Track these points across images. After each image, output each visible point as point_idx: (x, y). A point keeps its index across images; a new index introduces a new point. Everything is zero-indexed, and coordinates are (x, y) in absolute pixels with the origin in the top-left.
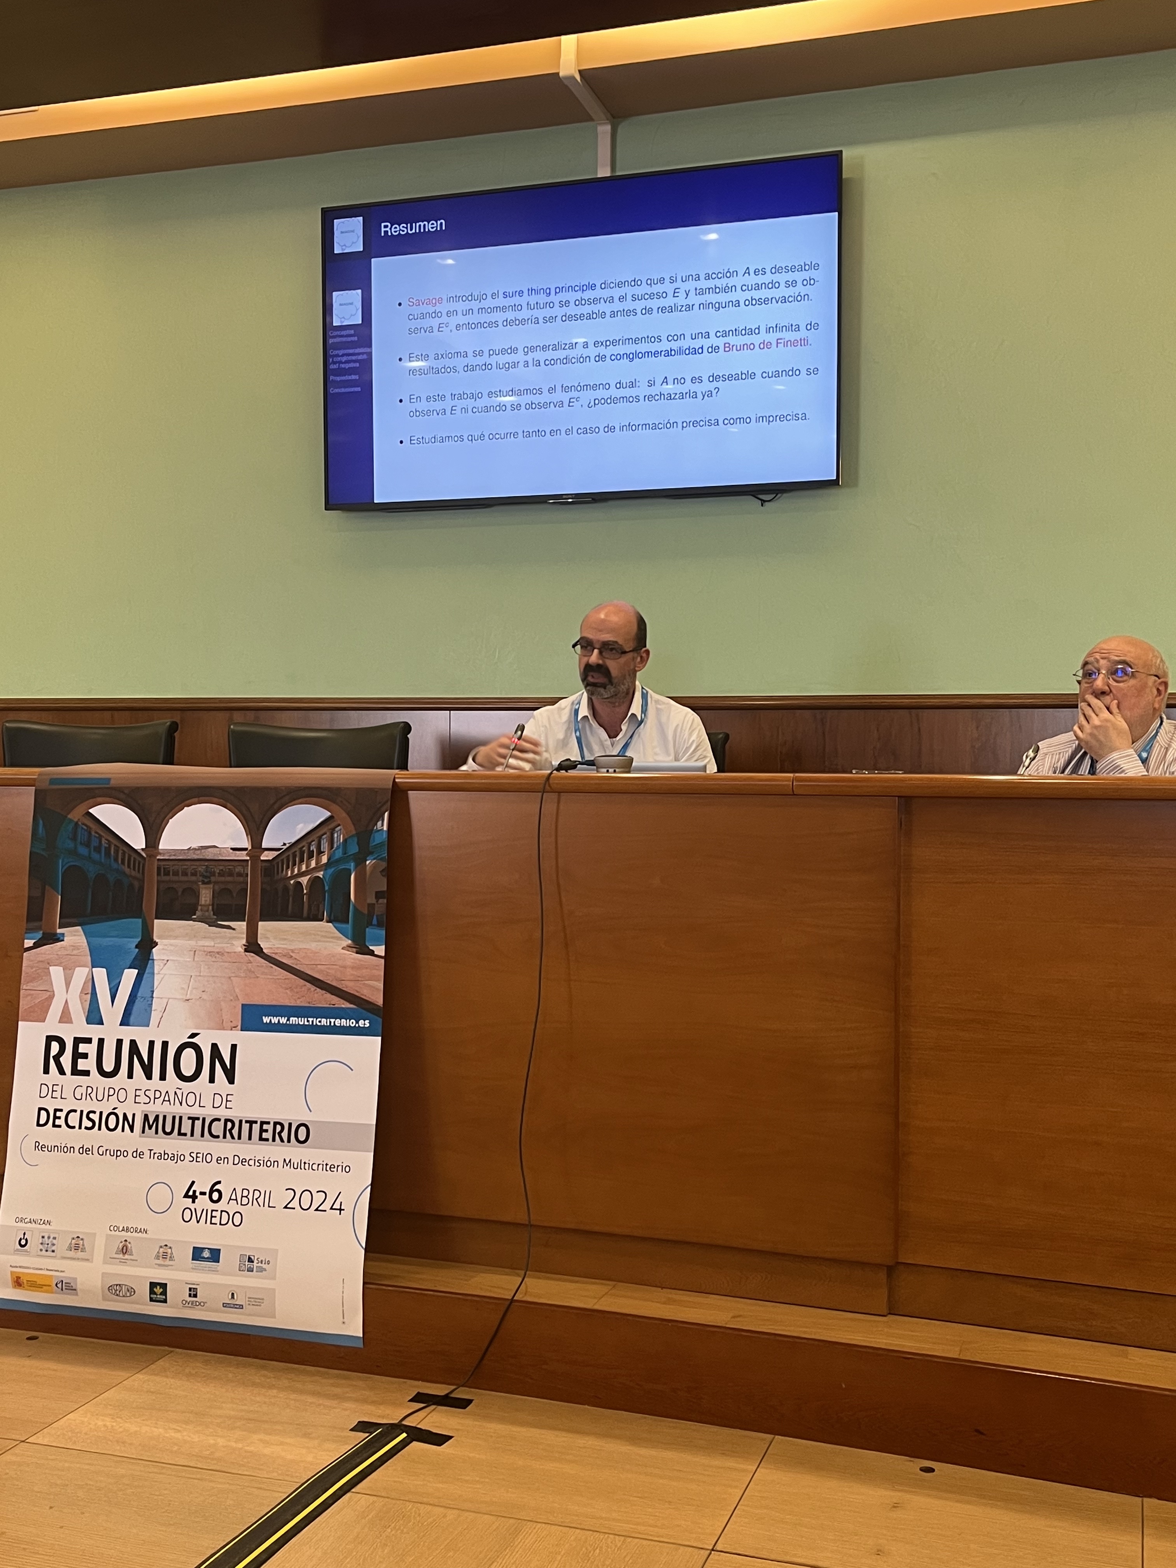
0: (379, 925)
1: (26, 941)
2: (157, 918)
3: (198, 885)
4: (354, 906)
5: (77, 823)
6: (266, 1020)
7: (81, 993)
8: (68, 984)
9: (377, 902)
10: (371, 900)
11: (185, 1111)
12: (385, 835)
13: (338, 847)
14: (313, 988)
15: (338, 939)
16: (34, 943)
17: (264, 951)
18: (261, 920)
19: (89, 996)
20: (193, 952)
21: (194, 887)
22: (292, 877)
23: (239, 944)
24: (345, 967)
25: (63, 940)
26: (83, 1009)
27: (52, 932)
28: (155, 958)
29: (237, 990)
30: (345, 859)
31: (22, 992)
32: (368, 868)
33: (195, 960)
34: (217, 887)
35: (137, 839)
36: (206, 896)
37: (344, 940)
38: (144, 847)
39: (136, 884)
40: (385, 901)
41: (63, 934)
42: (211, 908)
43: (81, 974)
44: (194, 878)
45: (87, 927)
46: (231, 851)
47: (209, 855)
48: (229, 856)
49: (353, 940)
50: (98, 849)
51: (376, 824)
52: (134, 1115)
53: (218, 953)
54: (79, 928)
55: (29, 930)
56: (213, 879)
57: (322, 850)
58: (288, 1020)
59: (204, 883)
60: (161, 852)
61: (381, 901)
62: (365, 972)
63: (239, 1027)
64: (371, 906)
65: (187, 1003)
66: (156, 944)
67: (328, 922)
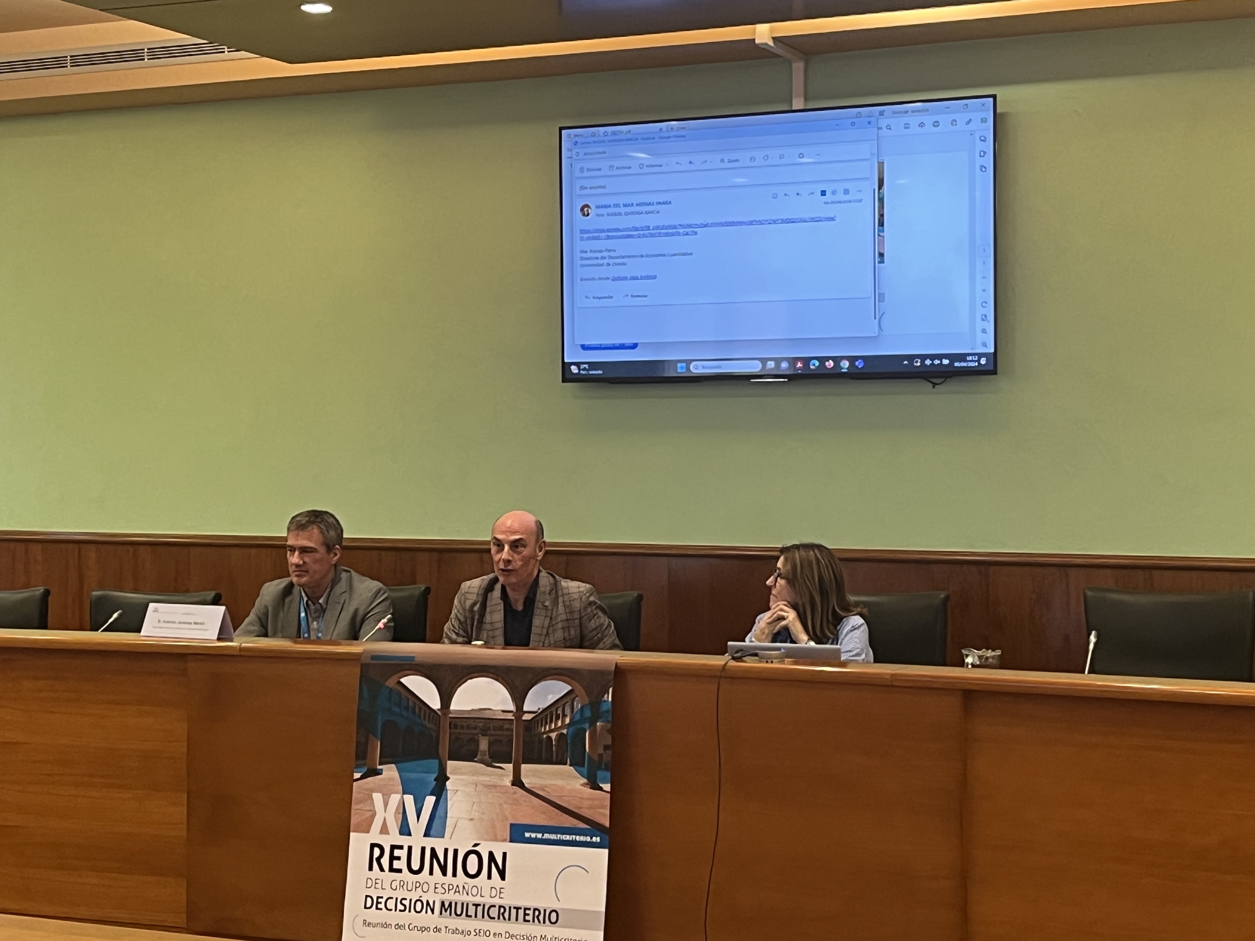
0: (606, 769)
1: (355, 774)
2: (450, 759)
3: (478, 736)
4: (589, 756)
5: (391, 690)
6: (527, 835)
7: (396, 812)
8: (386, 804)
9: (605, 752)
10: (601, 750)
11: (470, 899)
12: (610, 706)
13: (577, 712)
14: (560, 813)
15: (579, 778)
16: (361, 776)
17: (526, 785)
18: (523, 763)
19: (401, 816)
20: (474, 786)
21: (476, 737)
22: (544, 733)
23: (507, 781)
24: (582, 798)
25: (381, 774)
26: (397, 823)
27: (375, 768)
28: (448, 788)
29: (506, 813)
30: (583, 720)
31: (352, 811)
32: (598, 728)
33: (477, 790)
34: (491, 740)
35: (435, 703)
36: (484, 745)
37: (582, 779)
38: (439, 707)
39: (434, 734)
40: (610, 752)
41: (382, 770)
42: (487, 753)
43: (395, 799)
44: (475, 732)
45: (399, 765)
46: (502, 713)
47: (487, 715)
48: (500, 716)
49: (588, 779)
50: (407, 708)
51: (604, 697)
52: (434, 902)
53: (492, 786)
54: (393, 765)
55: (358, 766)
56: (489, 733)
57: (566, 713)
58: (543, 835)
59: (483, 735)
60: (451, 712)
61: (607, 752)
62: (597, 802)
63: (508, 839)
64: (601, 756)
65: (471, 822)
66: (448, 778)
67: (571, 765)
